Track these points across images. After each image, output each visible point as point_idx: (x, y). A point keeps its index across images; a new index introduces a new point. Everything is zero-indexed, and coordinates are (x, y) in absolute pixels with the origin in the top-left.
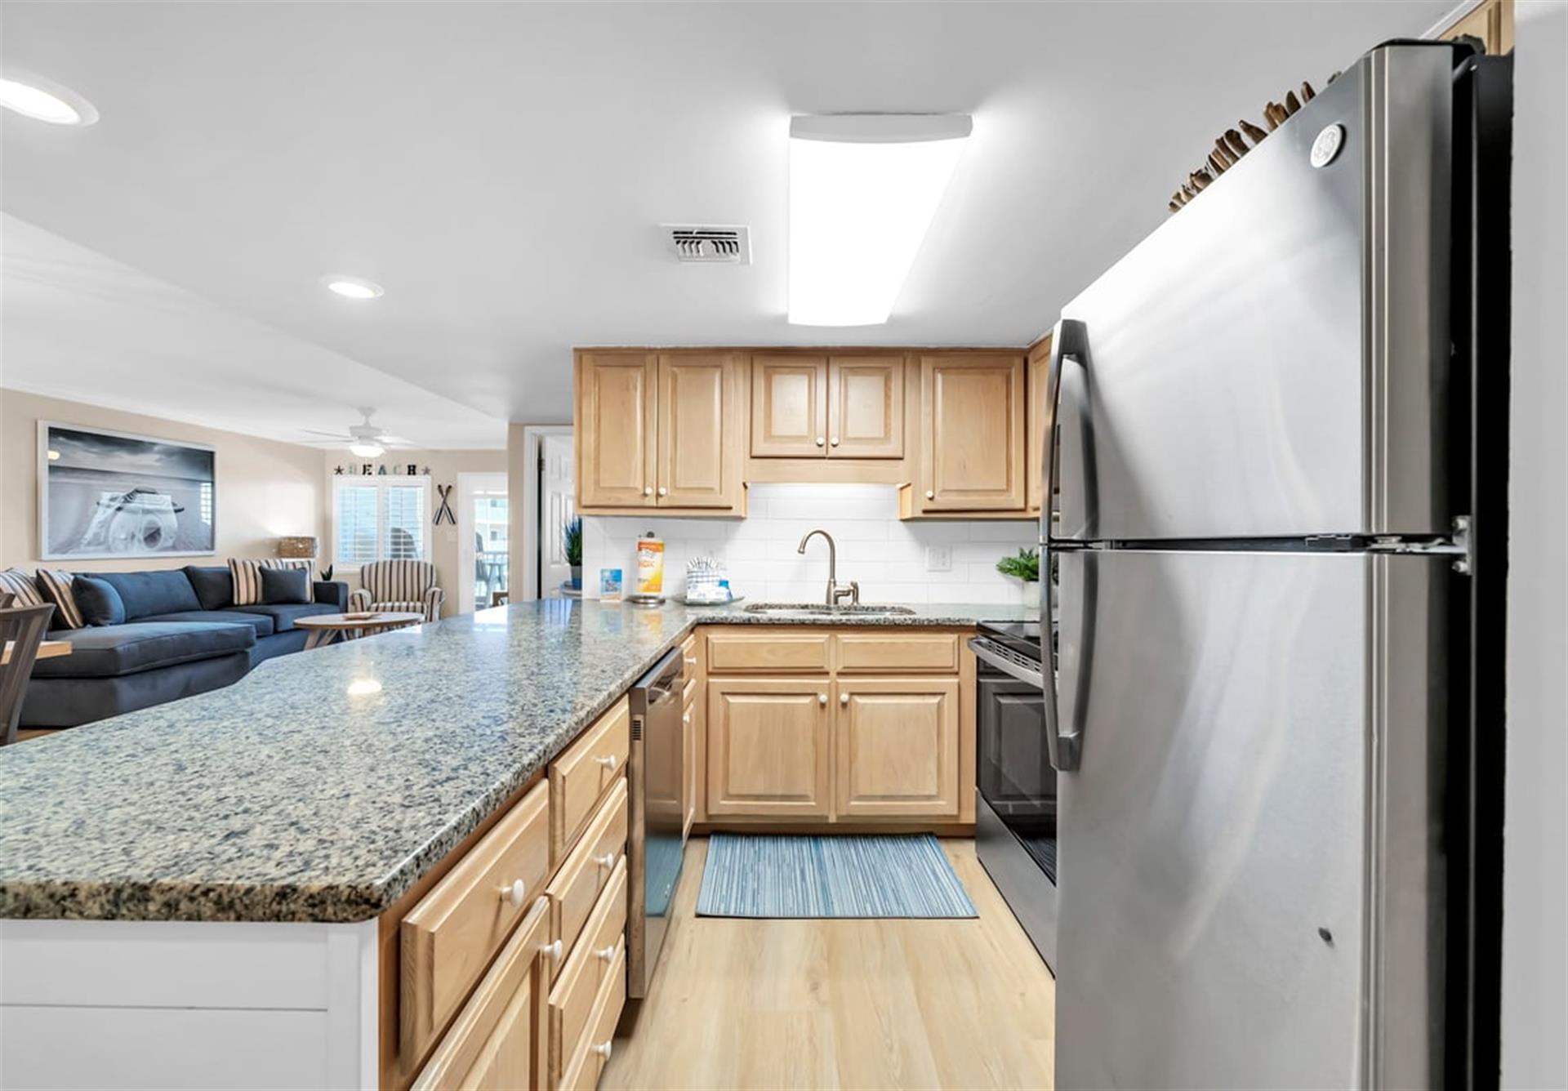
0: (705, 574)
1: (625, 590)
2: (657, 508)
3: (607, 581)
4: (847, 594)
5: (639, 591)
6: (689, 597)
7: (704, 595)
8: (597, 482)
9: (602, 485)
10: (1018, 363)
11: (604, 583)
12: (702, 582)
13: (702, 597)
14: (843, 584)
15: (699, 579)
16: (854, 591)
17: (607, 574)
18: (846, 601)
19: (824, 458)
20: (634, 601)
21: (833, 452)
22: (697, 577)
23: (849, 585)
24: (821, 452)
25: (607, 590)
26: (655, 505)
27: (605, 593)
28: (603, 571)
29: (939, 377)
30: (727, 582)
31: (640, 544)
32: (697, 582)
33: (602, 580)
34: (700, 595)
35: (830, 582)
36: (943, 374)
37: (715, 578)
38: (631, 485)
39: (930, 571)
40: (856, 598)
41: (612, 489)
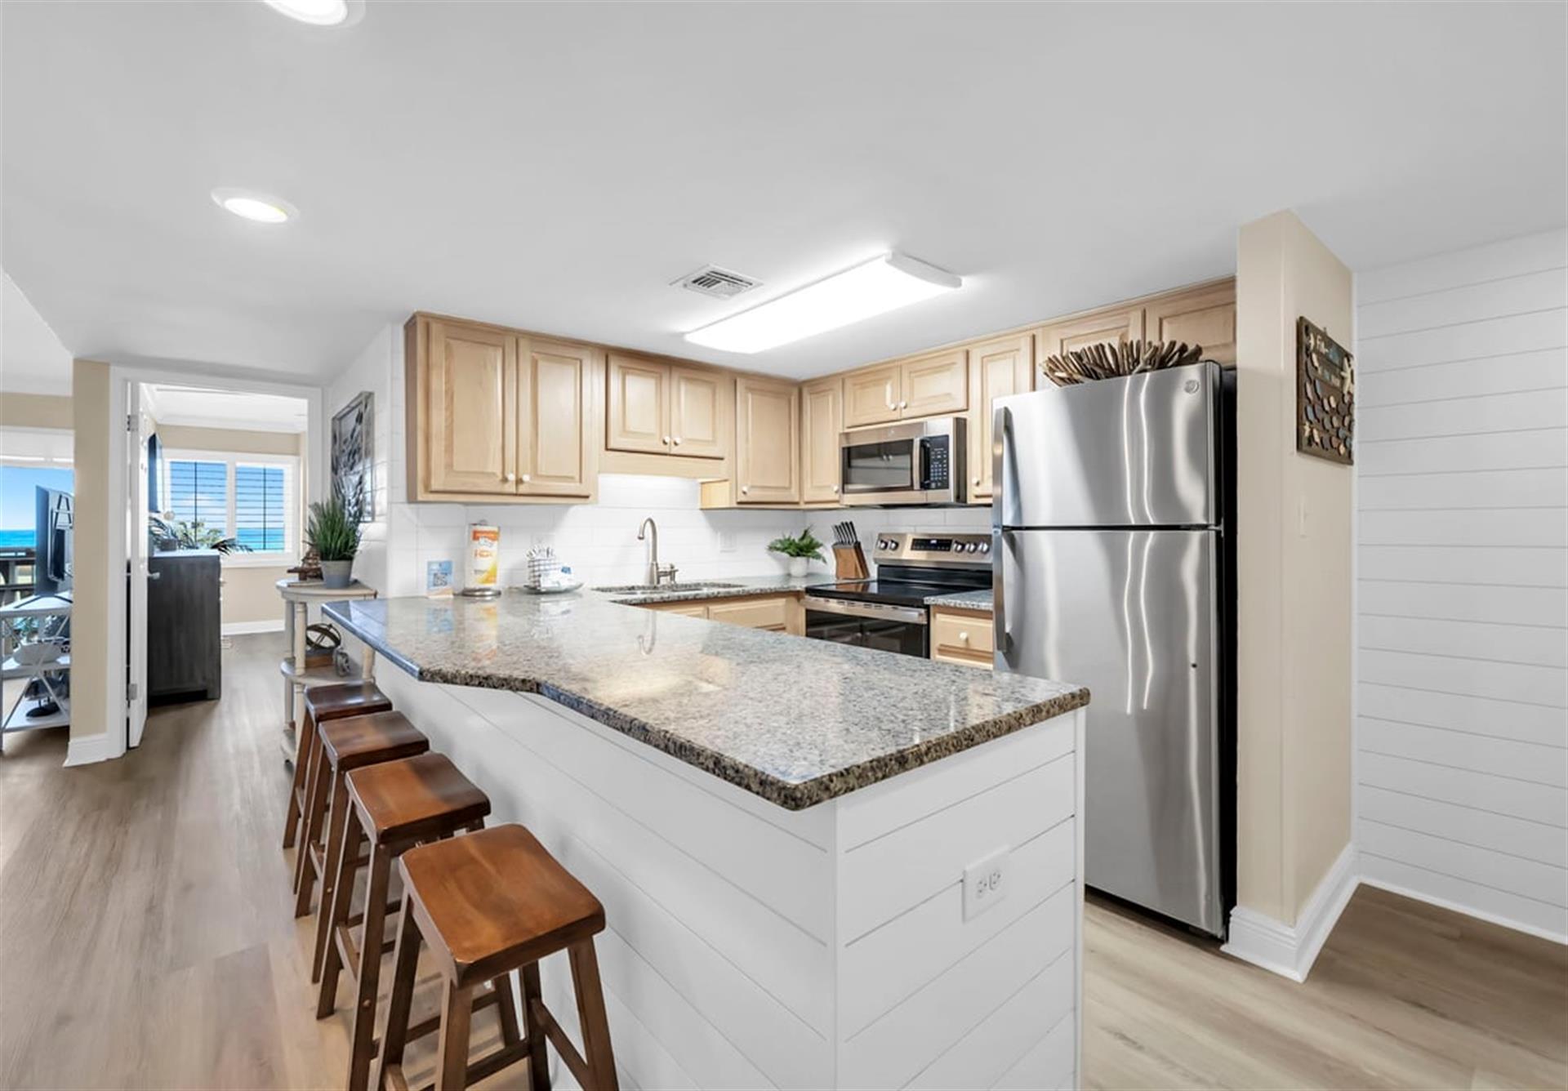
0: (552, 562)
1: (455, 582)
2: (516, 495)
3: (435, 575)
4: (665, 574)
5: (473, 583)
6: (543, 585)
7: (558, 583)
8: (449, 466)
9: (456, 468)
10: (795, 391)
11: (432, 577)
12: (551, 569)
13: (556, 585)
14: (664, 566)
15: (547, 567)
16: (671, 573)
17: (435, 567)
18: (664, 581)
19: (665, 454)
20: (467, 594)
21: (675, 450)
22: (544, 565)
23: (669, 566)
24: (665, 449)
25: (435, 585)
26: (514, 491)
27: (432, 588)
28: (430, 564)
29: (750, 396)
30: (569, 569)
31: (475, 533)
32: (546, 570)
33: (429, 574)
34: (553, 583)
35: (652, 564)
36: (752, 394)
37: (557, 566)
38: (490, 470)
39: (722, 551)
40: (673, 578)
41: (468, 473)
